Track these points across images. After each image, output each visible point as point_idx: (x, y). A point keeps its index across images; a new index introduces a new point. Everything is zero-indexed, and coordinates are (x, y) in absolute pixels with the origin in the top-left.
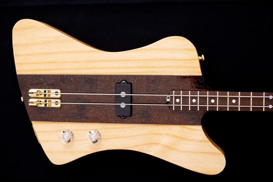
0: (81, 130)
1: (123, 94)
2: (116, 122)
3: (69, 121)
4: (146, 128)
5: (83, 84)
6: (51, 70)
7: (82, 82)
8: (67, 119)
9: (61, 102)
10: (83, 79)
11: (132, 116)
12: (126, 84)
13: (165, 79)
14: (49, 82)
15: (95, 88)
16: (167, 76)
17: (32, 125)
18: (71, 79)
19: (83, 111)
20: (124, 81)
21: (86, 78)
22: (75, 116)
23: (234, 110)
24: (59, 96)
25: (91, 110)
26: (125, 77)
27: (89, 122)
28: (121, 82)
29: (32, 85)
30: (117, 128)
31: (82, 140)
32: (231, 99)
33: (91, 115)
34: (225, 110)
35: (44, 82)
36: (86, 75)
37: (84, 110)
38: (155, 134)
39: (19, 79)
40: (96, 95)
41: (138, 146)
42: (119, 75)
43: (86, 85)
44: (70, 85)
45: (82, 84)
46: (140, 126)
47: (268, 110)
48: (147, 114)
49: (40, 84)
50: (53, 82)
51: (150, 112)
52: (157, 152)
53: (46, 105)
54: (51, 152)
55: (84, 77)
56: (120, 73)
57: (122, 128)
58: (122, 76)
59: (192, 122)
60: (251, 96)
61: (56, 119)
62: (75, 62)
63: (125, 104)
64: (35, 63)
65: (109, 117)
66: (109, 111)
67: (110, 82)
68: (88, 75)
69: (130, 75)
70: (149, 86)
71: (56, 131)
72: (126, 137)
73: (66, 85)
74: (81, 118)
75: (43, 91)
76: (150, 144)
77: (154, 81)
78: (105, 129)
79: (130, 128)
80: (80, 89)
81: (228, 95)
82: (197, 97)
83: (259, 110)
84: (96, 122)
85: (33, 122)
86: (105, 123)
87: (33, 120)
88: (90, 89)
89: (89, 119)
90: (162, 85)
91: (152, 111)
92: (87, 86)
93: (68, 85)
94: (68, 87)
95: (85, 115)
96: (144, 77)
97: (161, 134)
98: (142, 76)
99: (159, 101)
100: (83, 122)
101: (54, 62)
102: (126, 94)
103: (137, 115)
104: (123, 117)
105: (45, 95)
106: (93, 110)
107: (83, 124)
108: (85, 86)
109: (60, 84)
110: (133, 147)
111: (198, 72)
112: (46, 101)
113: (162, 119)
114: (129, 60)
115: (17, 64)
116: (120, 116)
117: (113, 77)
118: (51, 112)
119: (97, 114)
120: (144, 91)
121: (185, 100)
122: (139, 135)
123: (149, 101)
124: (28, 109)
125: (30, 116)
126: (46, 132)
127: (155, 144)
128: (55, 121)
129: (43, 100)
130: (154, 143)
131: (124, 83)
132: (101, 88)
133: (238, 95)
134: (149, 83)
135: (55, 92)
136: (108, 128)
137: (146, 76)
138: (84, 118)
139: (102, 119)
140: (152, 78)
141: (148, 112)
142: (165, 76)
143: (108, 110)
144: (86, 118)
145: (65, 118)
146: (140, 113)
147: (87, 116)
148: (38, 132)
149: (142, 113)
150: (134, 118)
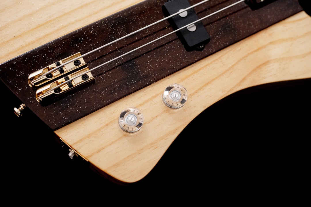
0: (146, 101)
4: (239, 48)
5: (114, 30)
6: (47, 35)
7: (109, 28)
10: (108, 23)
18: (90, 31)
19: (134, 70)
21: (112, 19)
25: (147, 62)
30: (200, 70)
31: (157, 116)
33: (151, 68)
38: (256, 51)
41: (244, 79)
44: (91, 41)
45: (111, 31)
46: (230, 50)
48: (228, 27)
51: (232, 23)
52: (275, 74)
54: (117, 165)
57: (207, 65)
61: (97, 104)
62: (81, 7)
64: (15, 38)
65: (179, 58)
66: (174, 50)
71: (107, 125)
72: (221, 75)
73: (86, 44)
74: (137, 81)
75: (55, 66)
76: (259, 67)
78: (183, 80)
79: (217, 59)
85: (57, 133)
87: (58, 128)
89: (152, 76)
91: (233, 21)
92: (120, 31)
93: (90, 42)
95: (142, 74)
97: (264, 47)
101: (47, 22)
103: (217, 35)
105: (62, 71)
107: (145, 91)
108: (118, 31)
110: (239, 84)
113: (254, 24)
119: (160, 63)
122: (237, 63)
126: (89, 136)
130: (263, 64)
136: (187, 77)
138: (142, 78)
139: (171, 66)
141: (229, 23)
144: (146, 76)
145: (111, 94)
146: (220, 31)
147: (144, 73)
148: (74, 144)
149: (222, 29)
150: (216, 42)
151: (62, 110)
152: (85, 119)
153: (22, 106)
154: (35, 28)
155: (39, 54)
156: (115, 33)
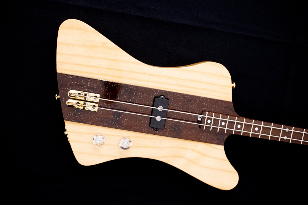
0: (113, 135)
1: (161, 108)
2: (148, 133)
3: (103, 126)
4: (175, 142)
5: (123, 93)
6: (93, 73)
7: (122, 91)
8: (102, 123)
9: (99, 107)
11: (165, 129)
12: (164, 99)
13: (200, 100)
14: (89, 85)
15: (133, 98)
16: (202, 97)
17: (64, 124)
18: (112, 86)
19: (118, 118)
20: (163, 96)
21: (127, 87)
22: (110, 122)
23: (255, 136)
24: (97, 100)
25: (127, 119)
26: (164, 93)
27: (123, 129)
28: (160, 97)
29: (71, 85)
30: (148, 138)
31: (112, 145)
32: (255, 127)
33: (126, 123)
34: (248, 136)
35: (84, 84)
36: (127, 85)
37: (120, 117)
38: (182, 148)
39: (58, 77)
40: (134, 105)
41: (164, 157)
42: (159, 90)
43: (126, 94)
44: (110, 91)
46: (170, 139)
47: (283, 141)
48: (178, 129)
49: (80, 86)
50: (93, 86)
51: (181, 128)
53: (84, 107)
54: (80, 153)
55: (125, 86)
56: (159, 88)
57: (153, 139)
58: (161, 91)
59: (217, 142)
60: (272, 127)
61: (90, 122)
62: (118, 70)
63: (161, 117)
64: (77, 64)
65: (142, 127)
66: (143, 122)
67: (149, 94)
68: (129, 85)
69: (168, 92)
70: (185, 104)
71: (88, 133)
72: (155, 147)
74: (115, 124)
75: (84, 94)
76: (176, 156)
77: (190, 100)
78: (137, 137)
80: (119, 97)
81: (253, 123)
82: (226, 121)
83: (276, 140)
84: (129, 130)
85: (65, 122)
86: (138, 132)
87: (67, 120)
88: (129, 99)
89: (123, 127)
90: (196, 105)
91: (183, 127)
94: (108, 93)
96: (182, 95)
98: (180, 94)
99: (191, 119)
100: (117, 128)
101: (97, 67)
102: (164, 108)
103: (169, 129)
104: (157, 129)
105: (85, 98)
106: (129, 118)
107: (116, 130)
109: (101, 89)
111: (229, 98)
112: (85, 104)
113: (191, 136)
114: (170, 77)
115: (59, 62)
116: (153, 128)
117: (153, 90)
118: (86, 114)
119: (132, 123)
120: (179, 108)
121: (216, 122)
123: (182, 118)
124: (63, 108)
125: (65, 116)
126: (77, 133)
127: (180, 157)
128: (89, 124)
129: (82, 103)
131: (162, 98)
132: (139, 99)
133: (261, 125)
134: (185, 101)
135: (94, 96)
136: (139, 137)
137: (183, 94)
138: (118, 125)
139: (136, 128)
140: (188, 97)
142: (200, 97)
143: (142, 120)
144: (121, 125)
145: (100, 122)
146: (172, 128)
147: (121, 123)
148: (69, 131)
149: (174, 127)
150: (166, 132)
151: (74, 114)
152: (81, 124)
153: (59, 97)
154: (90, 66)
155: (82, 81)
156: (123, 95)
